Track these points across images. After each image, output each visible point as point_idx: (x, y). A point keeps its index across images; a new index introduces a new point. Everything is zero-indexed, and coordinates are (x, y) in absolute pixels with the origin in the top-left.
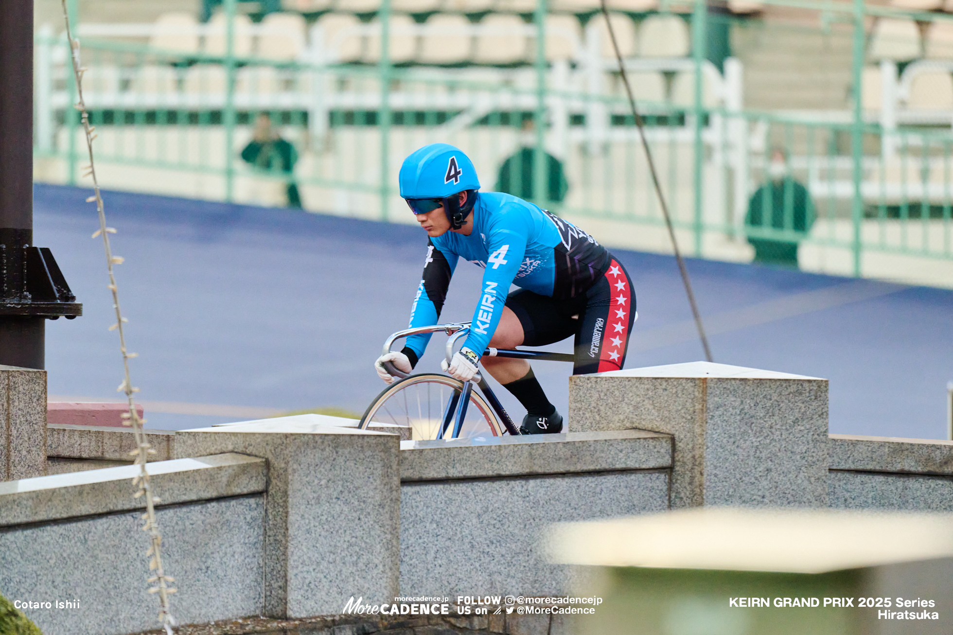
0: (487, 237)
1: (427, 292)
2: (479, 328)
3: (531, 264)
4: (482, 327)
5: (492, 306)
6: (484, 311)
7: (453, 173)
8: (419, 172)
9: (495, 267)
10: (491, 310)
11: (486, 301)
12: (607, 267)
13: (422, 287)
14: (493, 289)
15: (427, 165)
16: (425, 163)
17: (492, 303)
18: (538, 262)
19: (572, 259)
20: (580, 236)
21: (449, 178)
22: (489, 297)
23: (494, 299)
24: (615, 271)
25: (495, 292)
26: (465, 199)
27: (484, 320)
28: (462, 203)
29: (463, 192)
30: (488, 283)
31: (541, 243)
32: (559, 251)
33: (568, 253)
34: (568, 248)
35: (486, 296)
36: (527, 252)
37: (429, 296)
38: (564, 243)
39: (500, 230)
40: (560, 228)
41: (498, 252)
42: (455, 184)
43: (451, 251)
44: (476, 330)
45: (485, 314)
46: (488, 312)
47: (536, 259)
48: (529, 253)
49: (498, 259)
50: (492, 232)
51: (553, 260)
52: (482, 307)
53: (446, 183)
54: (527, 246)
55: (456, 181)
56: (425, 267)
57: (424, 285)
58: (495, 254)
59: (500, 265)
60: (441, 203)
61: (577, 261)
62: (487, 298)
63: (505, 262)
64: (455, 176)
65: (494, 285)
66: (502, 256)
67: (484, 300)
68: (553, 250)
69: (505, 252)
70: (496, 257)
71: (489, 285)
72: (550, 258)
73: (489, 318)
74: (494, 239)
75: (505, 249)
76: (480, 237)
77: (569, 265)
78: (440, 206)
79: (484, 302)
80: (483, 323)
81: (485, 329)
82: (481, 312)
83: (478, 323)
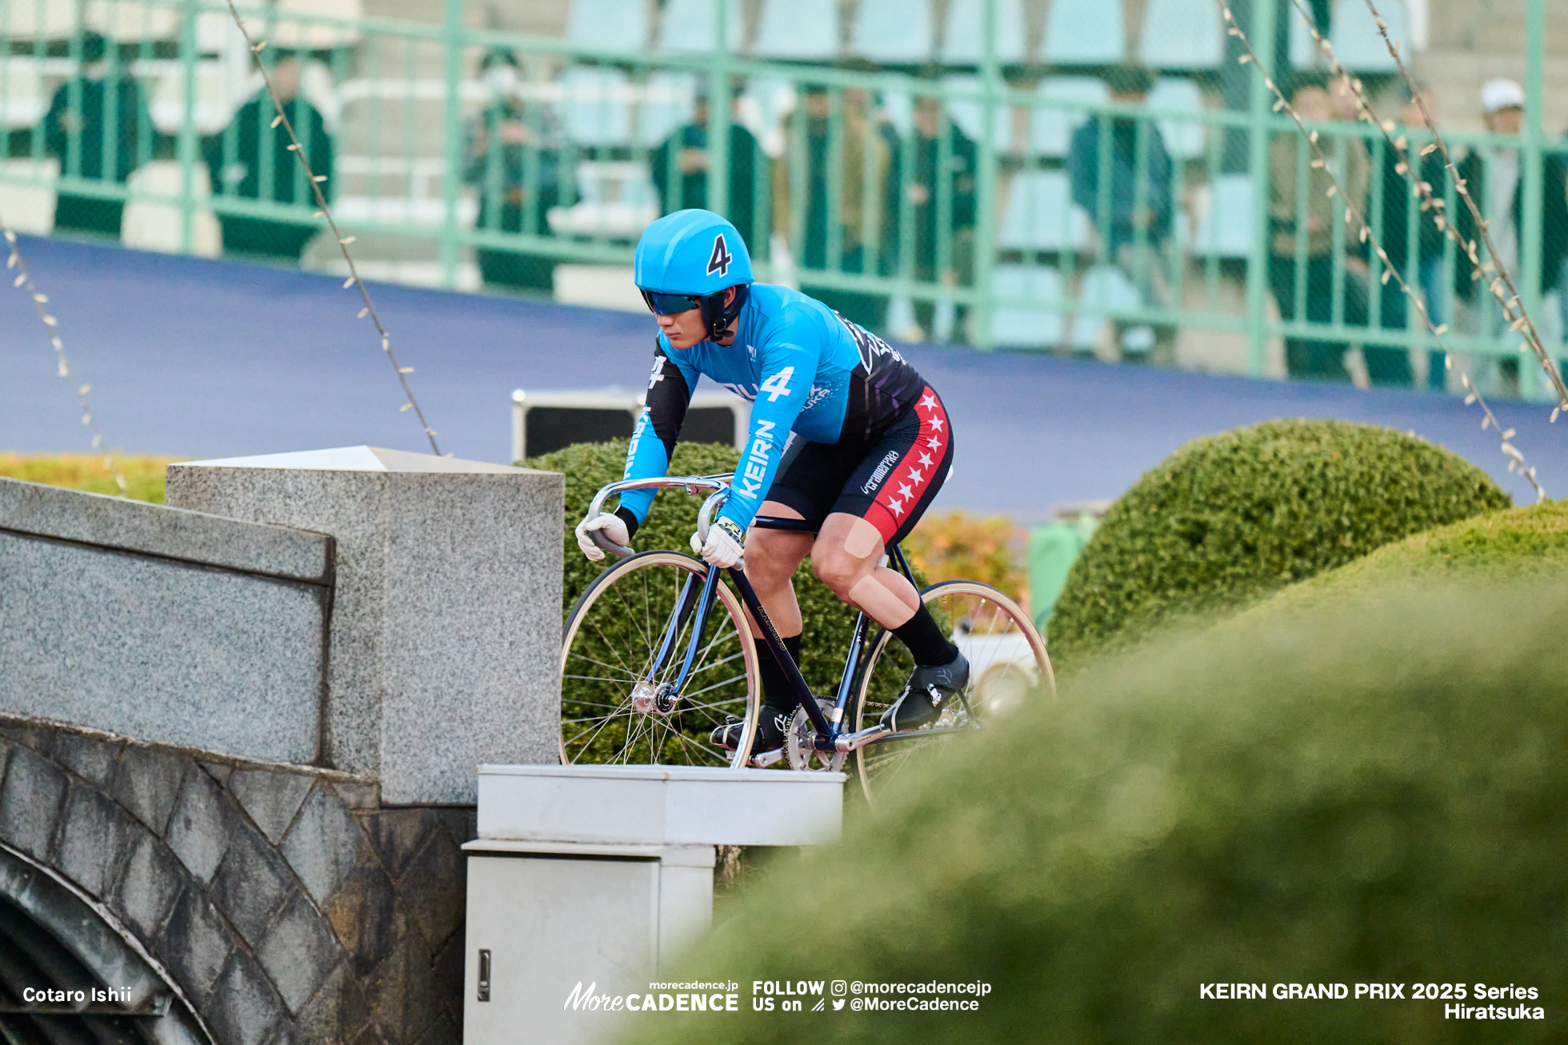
0: (760, 354)
1: (654, 425)
2: (746, 489)
3: (816, 393)
4: (751, 488)
5: (767, 457)
6: (755, 464)
7: (719, 259)
8: (668, 255)
9: (772, 398)
10: (765, 463)
11: (758, 450)
12: (917, 397)
13: (646, 418)
14: (768, 431)
15: (682, 246)
16: (680, 243)
17: (766, 452)
18: (827, 391)
19: (872, 388)
20: (883, 352)
21: (713, 267)
22: (763, 443)
23: (770, 446)
24: (929, 402)
25: (771, 436)
26: (732, 298)
27: (753, 477)
28: (727, 303)
29: (731, 288)
30: (760, 422)
31: (836, 365)
32: (858, 375)
33: (868, 379)
34: (869, 370)
35: (757, 442)
36: (818, 377)
37: (656, 432)
38: (864, 363)
39: (782, 344)
40: (859, 342)
41: (778, 376)
42: (721, 276)
43: (692, 366)
44: (742, 492)
45: (756, 468)
46: (760, 465)
47: (824, 386)
48: (820, 380)
49: (777, 386)
50: (769, 346)
51: (847, 390)
52: (751, 458)
53: (708, 274)
54: (818, 368)
55: (723, 271)
56: (651, 387)
57: (650, 414)
58: (772, 379)
59: (781, 396)
60: (697, 302)
61: (877, 391)
62: (760, 446)
63: (787, 392)
64: (722, 264)
65: (770, 425)
66: (783, 383)
67: (755, 447)
68: (849, 375)
69: (788, 378)
70: (775, 384)
71: (762, 426)
72: (844, 387)
73: (762, 474)
74: (771, 358)
75: (787, 372)
76: (745, 350)
77: (867, 397)
78: (697, 307)
79: (754, 451)
80: (753, 482)
81: (754, 492)
82: (750, 465)
83: (745, 481)
